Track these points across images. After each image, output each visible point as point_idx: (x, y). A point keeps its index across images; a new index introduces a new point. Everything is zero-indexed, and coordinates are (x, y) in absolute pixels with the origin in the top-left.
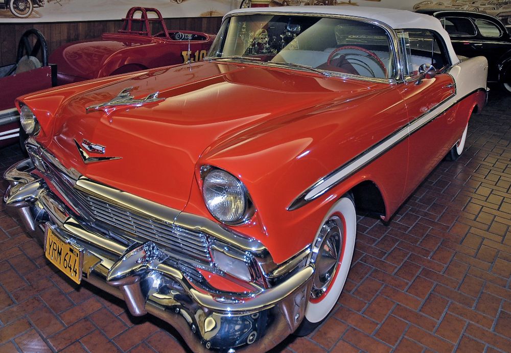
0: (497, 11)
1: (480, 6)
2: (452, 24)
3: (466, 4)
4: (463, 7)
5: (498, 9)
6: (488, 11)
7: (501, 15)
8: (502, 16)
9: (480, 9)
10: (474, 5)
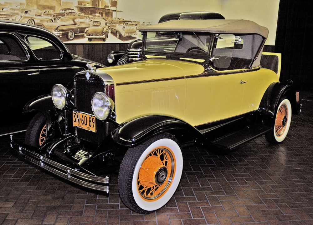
0: (56, 24)
1: (35, 17)
2: (3, 43)
3: (17, 14)
4: (13, 18)
5: (56, 21)
6: (45, 24)
7: (60, 28)
8: (62, 30)
9: (36, 21)
10: (27, 15)
